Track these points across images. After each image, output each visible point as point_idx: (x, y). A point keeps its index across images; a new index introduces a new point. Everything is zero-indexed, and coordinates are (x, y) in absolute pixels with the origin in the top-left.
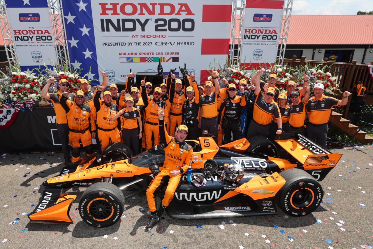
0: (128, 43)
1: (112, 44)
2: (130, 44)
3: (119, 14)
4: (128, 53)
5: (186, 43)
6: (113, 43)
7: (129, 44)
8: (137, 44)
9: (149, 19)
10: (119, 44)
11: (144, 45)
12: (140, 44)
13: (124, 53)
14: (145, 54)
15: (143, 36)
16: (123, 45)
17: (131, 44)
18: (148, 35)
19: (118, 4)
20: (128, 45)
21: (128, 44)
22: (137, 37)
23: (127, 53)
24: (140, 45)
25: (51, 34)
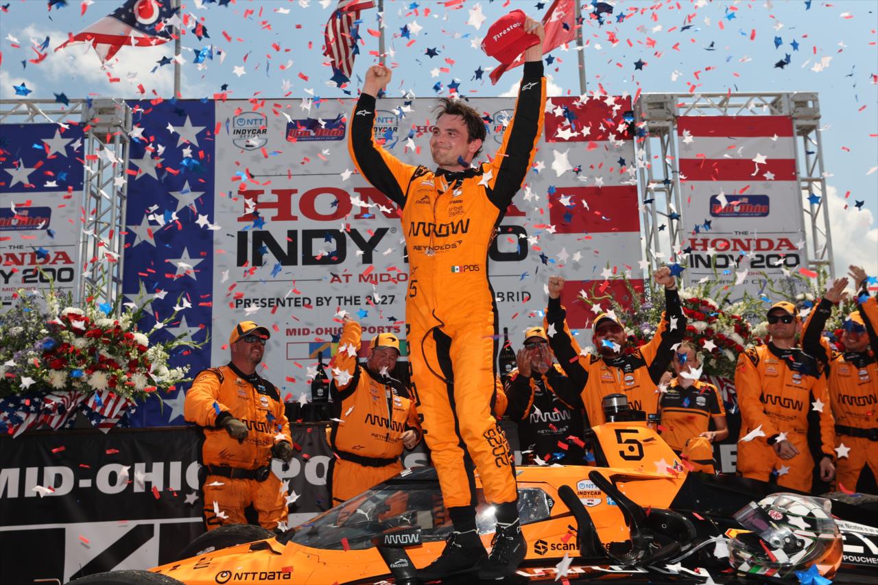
0: (317, 298)
1: (267, 302)
2: (324, 301)
3: (295, 218)
4: (314, 331)
5: (505, 296)
6: (270, 299)
7: (319, 301)
8: (346, 301)
9: (386, 230)
10: (287, 302)
11: (367, 303)
12: (355, 301)
13: (304, 330)
14: (372, 330)
15: (366, 278)
16: (301, 303)
17: (328, 301)
18: (381, 275)
19: (295, 191)
20: (317, 305)
21: (317, 301)
22: (347, 281)
23: (313, 329)
24: (355, 304)
25: (73, 263)
